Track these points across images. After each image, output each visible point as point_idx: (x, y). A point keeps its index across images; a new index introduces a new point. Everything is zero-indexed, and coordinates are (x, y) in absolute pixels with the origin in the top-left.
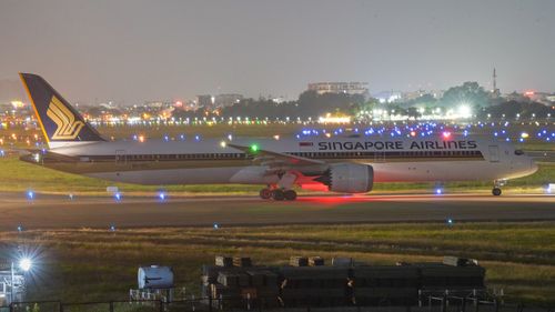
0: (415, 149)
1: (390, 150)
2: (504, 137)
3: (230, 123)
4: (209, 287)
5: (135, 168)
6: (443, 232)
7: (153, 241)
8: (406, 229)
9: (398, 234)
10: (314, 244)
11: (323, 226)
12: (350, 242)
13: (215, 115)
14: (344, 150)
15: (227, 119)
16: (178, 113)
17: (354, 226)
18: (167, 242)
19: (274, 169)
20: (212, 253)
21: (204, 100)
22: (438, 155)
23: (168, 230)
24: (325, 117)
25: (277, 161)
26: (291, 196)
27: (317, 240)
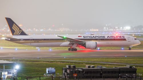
0: (108, 38)
1: (102, 38)
3: (67, 31)
4: (65, 73)
5: (35, 42)
14: (90, 38)
19: (71, 43)
22: (114, 40)
25: (71, 41)
26: (76, 50)
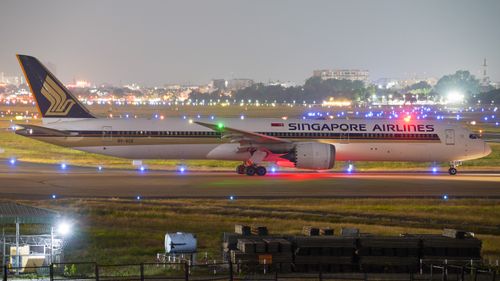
1: (354, 131)
2: (494, 121)
3: (242, 104)
4: (229, 252)
5: (120, 142)
6: (440, 207)
7: (175, 210)
8: (406, 203)
9: (398, 208)
10: (322, 215)
11: (328, 200)
12: (354, 215)
13: (228, 98)
14: (312, 131)
15: (238, 101)
16: (195, 95)
17: (357, 200)
18: (188, 211)
19: (246, 146)
20: (229, 223)
21: (219, 84)
22: (398, 137)
23: (188, 201)
24: (328, 100)
26: (261, 171)
27: (324, 213)
